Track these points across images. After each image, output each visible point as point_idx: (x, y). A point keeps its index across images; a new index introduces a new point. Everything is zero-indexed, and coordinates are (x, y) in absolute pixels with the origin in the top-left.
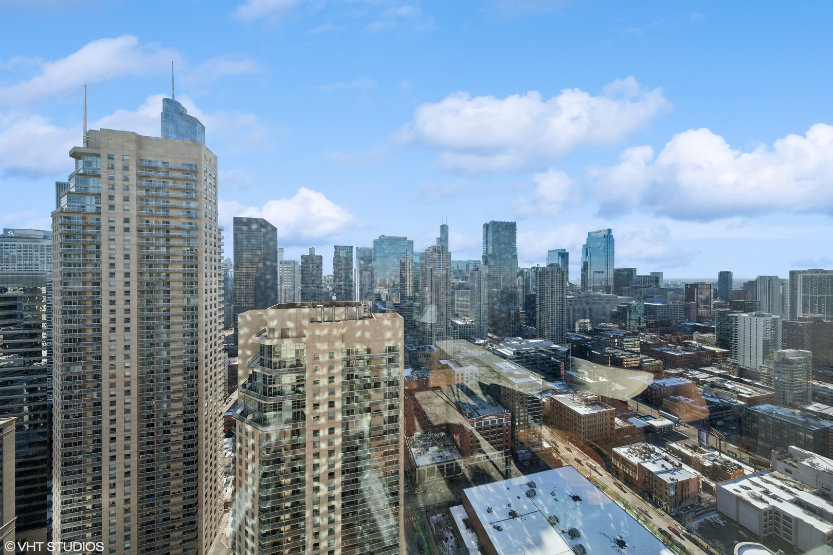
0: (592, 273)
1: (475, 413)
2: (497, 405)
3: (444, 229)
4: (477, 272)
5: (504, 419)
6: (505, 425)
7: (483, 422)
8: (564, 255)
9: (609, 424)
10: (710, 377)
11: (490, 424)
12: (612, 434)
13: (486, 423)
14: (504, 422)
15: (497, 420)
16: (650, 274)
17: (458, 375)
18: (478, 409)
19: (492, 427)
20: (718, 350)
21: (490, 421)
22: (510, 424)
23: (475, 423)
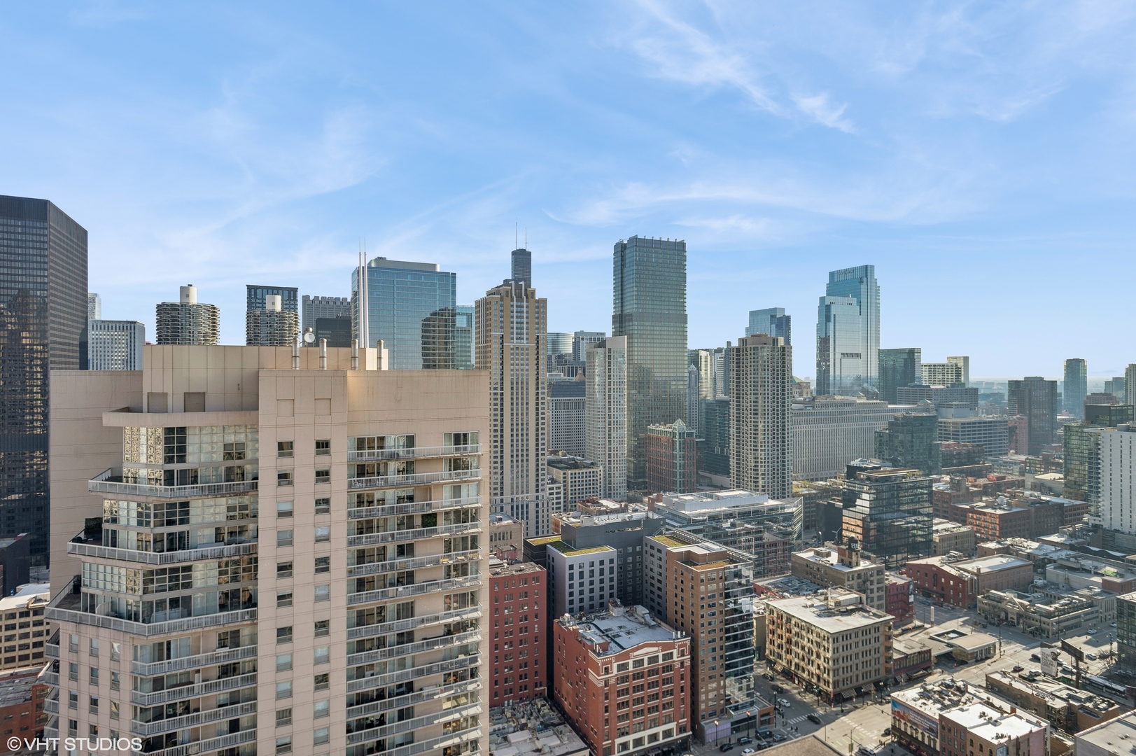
0: (838, 356)
1: (612, 644)
2: (659, 626)
3: (522, 259)
4: (601, 350)
5: (675, 651)
6: (678, 665)
7: (631, 662)
8: (782, 323)
9: (882, 649)
10: (1056, 551)
11: (646, 665)
12: (888, 670)
13: (639, 663)
14: (675, 658)
15: (660, 655)
16: (945, 361)
17: (571, 567)
18: (618, 636)
19: (652, 672)
20: (1067, 502)
21: (646, 659)
22: (688, 663)
23: (615, 666)
